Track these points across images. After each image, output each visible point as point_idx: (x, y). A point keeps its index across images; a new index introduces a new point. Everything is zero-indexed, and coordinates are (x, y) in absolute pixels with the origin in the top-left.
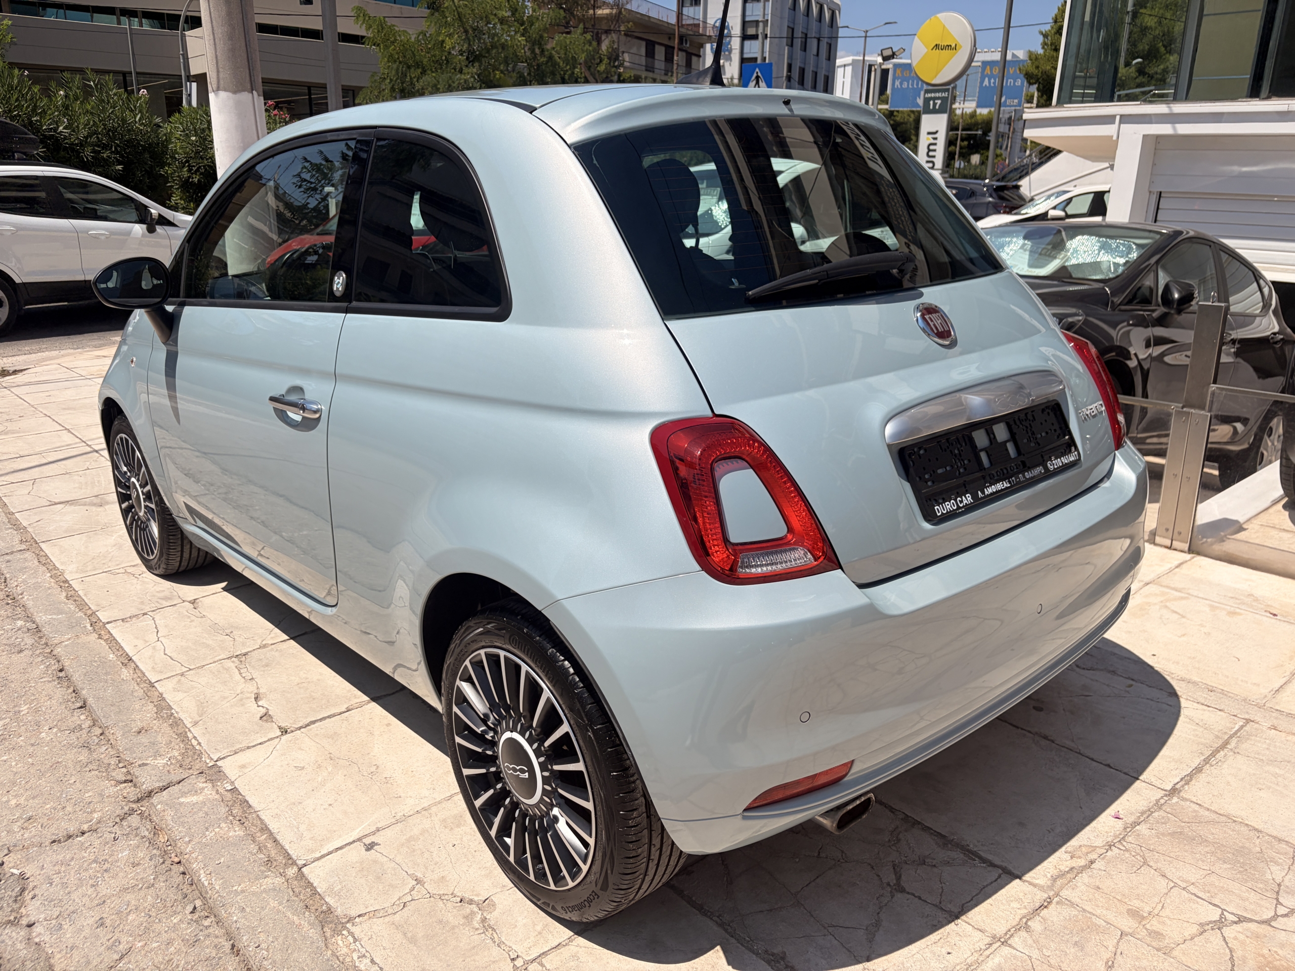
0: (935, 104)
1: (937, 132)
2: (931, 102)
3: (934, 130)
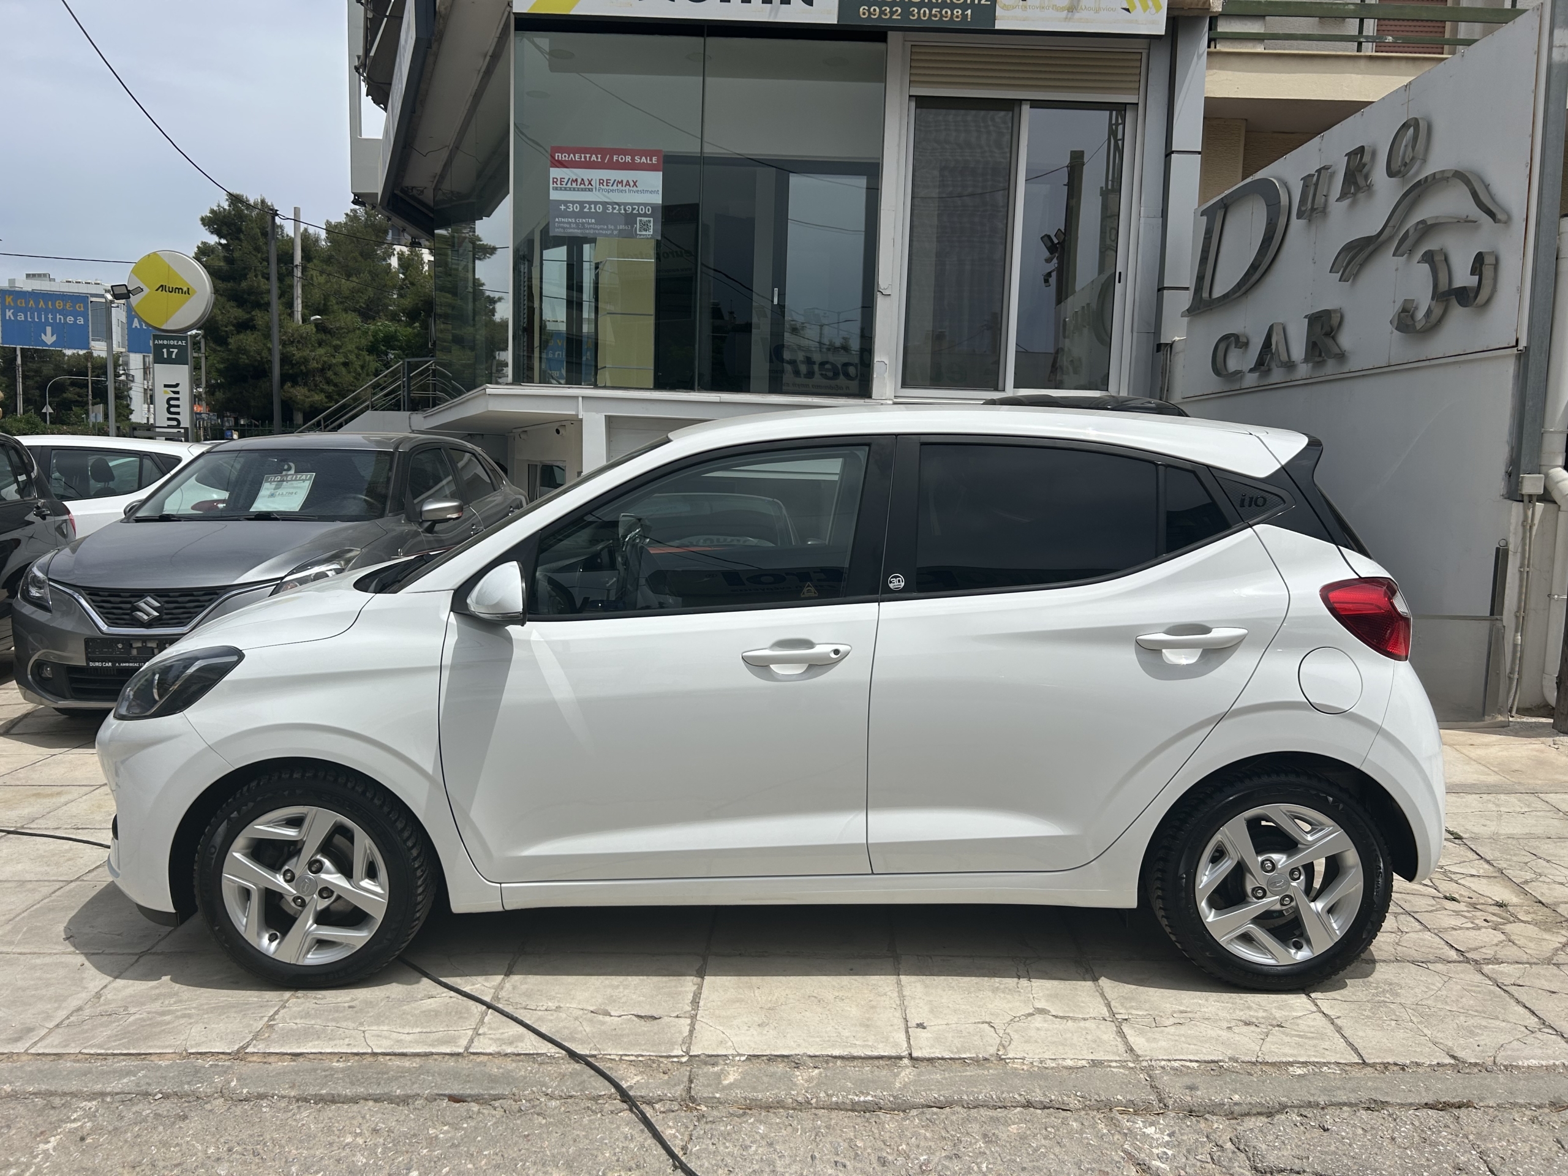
0: (170, 353)
2: (165, 351)
3: (173, 383)
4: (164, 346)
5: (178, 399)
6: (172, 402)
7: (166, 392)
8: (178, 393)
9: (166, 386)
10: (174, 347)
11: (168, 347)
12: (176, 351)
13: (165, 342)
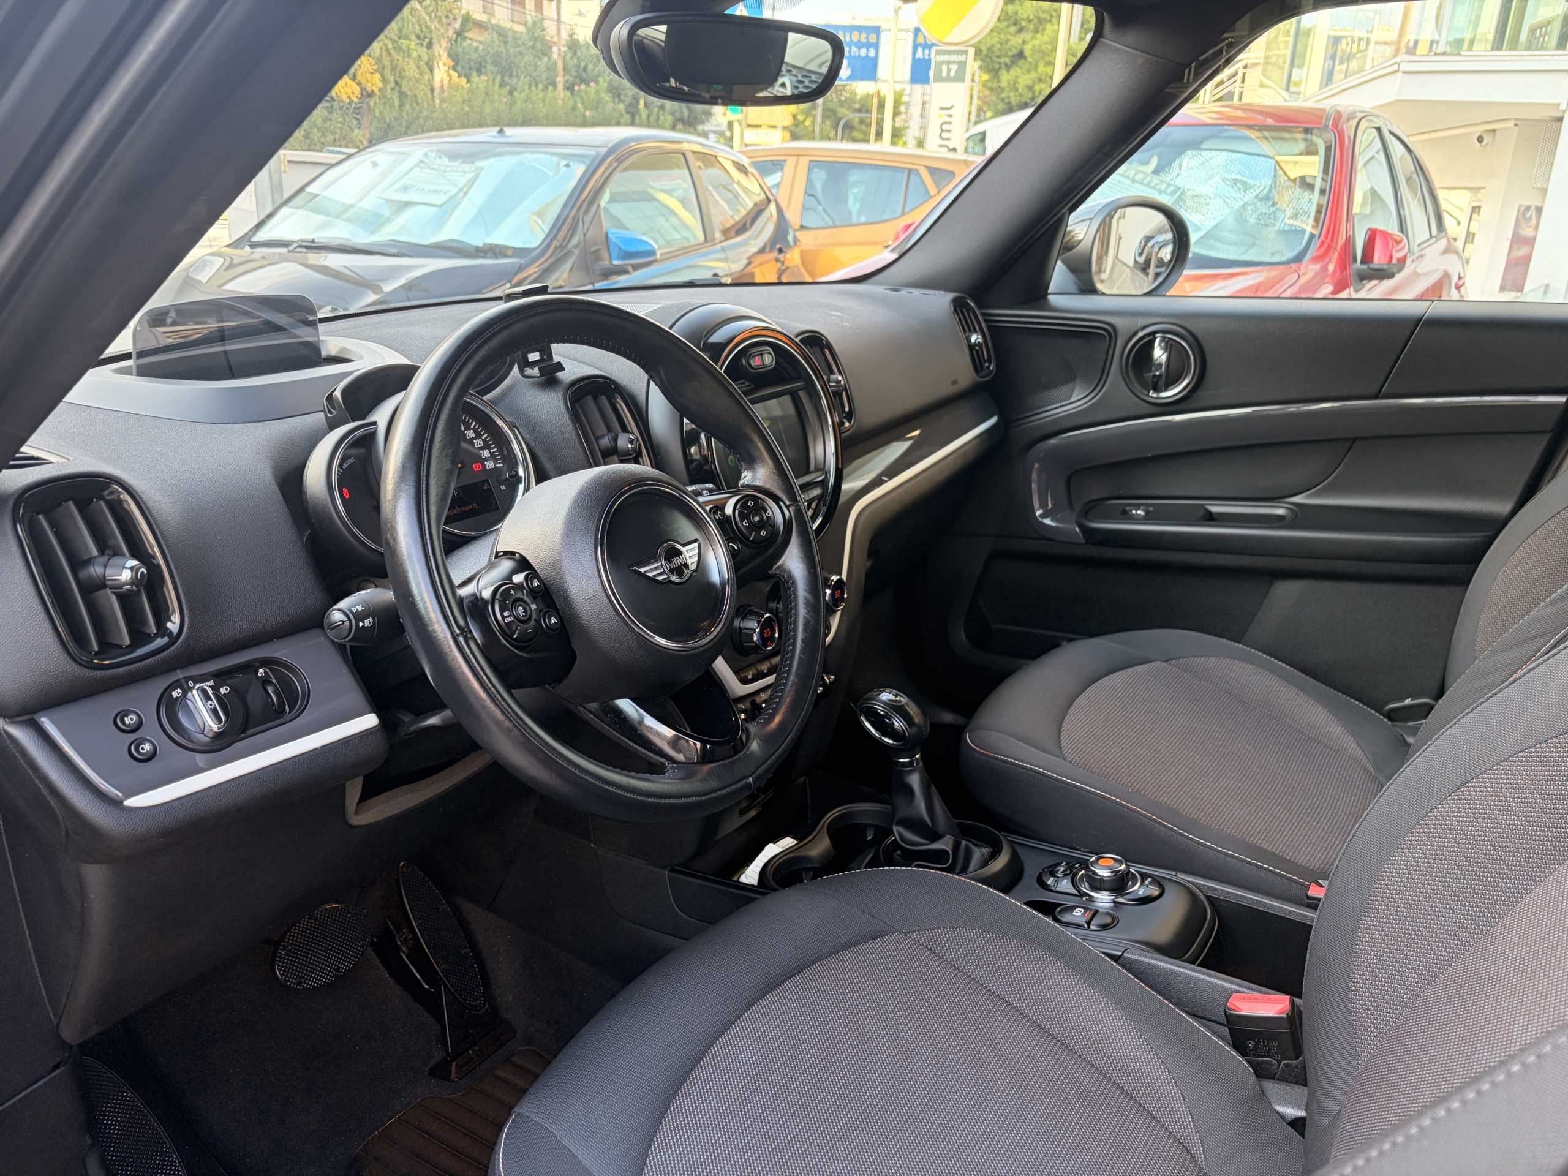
0: (949, 70)
1: (951, 107)
2: (944, 68)
3: (949, 106)
4: (943, 62)
5: (950, 123)
6: (945, 127)
7: (940, 116)
8: (950, 116)
9: (942, 108)
10: (954, 62)
11: (948, 63)
12: (954, 67)
13: (946, 58)
